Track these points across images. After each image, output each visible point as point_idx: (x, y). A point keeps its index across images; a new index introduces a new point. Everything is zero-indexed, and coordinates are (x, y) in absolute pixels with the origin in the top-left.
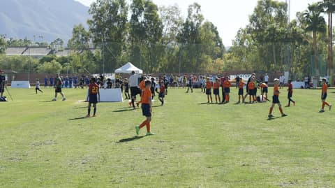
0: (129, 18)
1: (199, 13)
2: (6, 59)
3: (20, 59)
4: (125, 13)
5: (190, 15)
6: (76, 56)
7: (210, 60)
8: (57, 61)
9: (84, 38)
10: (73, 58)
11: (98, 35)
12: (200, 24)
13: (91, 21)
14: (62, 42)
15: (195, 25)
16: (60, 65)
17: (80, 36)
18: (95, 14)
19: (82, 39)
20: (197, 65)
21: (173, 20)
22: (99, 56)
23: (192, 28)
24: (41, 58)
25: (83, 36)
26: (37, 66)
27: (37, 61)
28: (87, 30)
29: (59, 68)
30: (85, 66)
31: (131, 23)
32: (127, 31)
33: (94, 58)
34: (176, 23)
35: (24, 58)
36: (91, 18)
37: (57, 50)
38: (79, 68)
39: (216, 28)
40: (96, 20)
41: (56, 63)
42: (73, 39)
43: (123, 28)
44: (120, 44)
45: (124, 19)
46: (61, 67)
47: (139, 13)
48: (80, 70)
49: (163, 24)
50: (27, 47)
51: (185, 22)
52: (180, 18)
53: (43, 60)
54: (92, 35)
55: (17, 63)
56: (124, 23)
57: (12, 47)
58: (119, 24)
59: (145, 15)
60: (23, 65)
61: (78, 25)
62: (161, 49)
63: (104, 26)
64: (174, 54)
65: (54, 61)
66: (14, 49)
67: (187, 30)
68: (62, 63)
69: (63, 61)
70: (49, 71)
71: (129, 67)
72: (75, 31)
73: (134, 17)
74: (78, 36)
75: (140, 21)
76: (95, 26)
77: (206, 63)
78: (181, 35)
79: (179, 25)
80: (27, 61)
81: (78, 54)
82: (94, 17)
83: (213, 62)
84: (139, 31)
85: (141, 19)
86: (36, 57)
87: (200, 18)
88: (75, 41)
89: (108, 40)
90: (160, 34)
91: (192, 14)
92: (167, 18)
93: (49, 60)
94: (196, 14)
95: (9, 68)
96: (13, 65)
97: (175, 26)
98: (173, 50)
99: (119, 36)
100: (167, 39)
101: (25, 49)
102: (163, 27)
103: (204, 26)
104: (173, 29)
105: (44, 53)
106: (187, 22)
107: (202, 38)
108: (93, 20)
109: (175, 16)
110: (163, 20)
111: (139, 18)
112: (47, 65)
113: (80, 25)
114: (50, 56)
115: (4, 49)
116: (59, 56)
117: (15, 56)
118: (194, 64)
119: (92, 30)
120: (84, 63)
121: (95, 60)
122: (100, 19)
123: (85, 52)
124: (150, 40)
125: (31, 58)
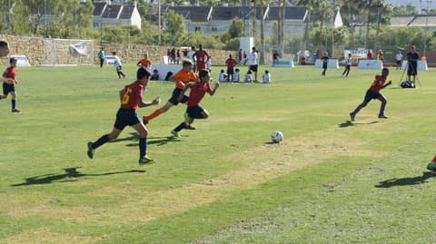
2: (390, 31)
3: (408, 32)
27: (430, 34)
35: (413, 29)
50: (416, 16)
55: (403, 36)
57: (395, 16)
60: (411, 39)
66: (398, 19)
80: (416, 33)
86: (427, 29)
96: (397, 40)
101: (412, 18)
115: (389, 19)
117: (401, 28)
125: (422, 30)
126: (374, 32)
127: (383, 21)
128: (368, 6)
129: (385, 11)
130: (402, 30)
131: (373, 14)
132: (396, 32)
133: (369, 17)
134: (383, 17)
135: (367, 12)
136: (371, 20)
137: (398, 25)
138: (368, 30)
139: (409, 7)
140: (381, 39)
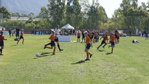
0: (66, 4)
1: (98, 2)
2: (11, 21)
3: (17, 22)
4: (64, 2)
5: (93, 3)
6: (42, 21)
7: (102, 23)
8: (33, 22)
9: (46, 12)
10: (41, 22)
11: (52, 12)
12: (98, 7)
13: (49, 5)
14: (33, 14)
15: (95, 8)
16: (35, 25)
17: (44, 12)
18: (51, 2)
19: (45, 13)
20: (96, 26)
21: (86, 5)
22: (52, 21)
23: (94, 9)
24: (26, 21)
25: (45, 11)
26: (24, 25)
27: (24, 23)
28: (47, 9)
29: (34, 26)
30: (46, 25)
31: (67, 6)
32: (65, 9)
33: (50, 21)
34: (87, 6)
35: (19, 21)
36: (49, 3)
37: (33, 18)
38: (43, 26)
39: (104, 9)
40: (51, 5)
41: (33, 23)
42: (41, 13)
43: (63, 8)
44: (62, 15)
45: (64, 4)
46: (35, 26)
47: (70, 2)
48: (44, 27)
49: (81, 7)
50: (20, 16)
51: (91, 6)
52: (89, 4)
53: (27, 22)
54: (49, 11)
55: (15, 23)
56: (64, 6)
57: (12, 16)
58: (61, 6)
59: (73, 3)
60: (18, 24)
61: (43, 7)
62: (80, 18)
63: (55, 7)
64: (86, 20)
65: (32, 23)
67: (92, 10)
68: (36, 24)
69: (36, 23)
70: (30, 27)
71: (68, 26)
72: (42, 9)
73: (68, 4)
74: (43, 12)
75: (71, 5)
76: (51, 8)
77: (100, 25)
78: (89, 12)
79: (88, 8)
81: (43, 20)
82: (50, 3)
83: (103, 24)
84: (70, 10)
85: (71, 4)
86: (23, 21)
87: (98, 4)
88: (42, 14)
89: (56, 14)
90: (80, 11)
91: (95, 3)
92: (83, 4)
93: (30, 22)
94: (96, 3)
95: (12, 26)
96: (13, 24)
97: (87, 8)
98: (86, 18)
99: (62, 12)
100: (83, 14)
101: (18, 17)
102: (81, 8)
103: (99, 8)
104: (86, 9)
105: (27, 19)
106: (92, 6)
107: (99, 13)
108: (50, 4)
109: (87, 3)
110: (81, 5)
111: (70, 4)
112: (29, 25)
113: (44, 7)
114: (30, 20)
115: (10, 17)
116: (34, 20)
118: (95, 25)
119: (49, 9)
120: (45, 24)
121: (50, 23)
122: (53, 4)
123: (46, 19)
124: (75, 14)
125: (22, 21)
126: (5, 21)
127: (8, 18)
128: (3, 12)
129: (9, 14)
130: (15, 21)
131: (5, 15)
132: (13, 21)
133: (3, 16)
134: (8, 16)
135: (3, 14)
136: (4, 17)
137: (13, 19)
138: (3, 21)
139: (17, 13)
140: (8, 24)
